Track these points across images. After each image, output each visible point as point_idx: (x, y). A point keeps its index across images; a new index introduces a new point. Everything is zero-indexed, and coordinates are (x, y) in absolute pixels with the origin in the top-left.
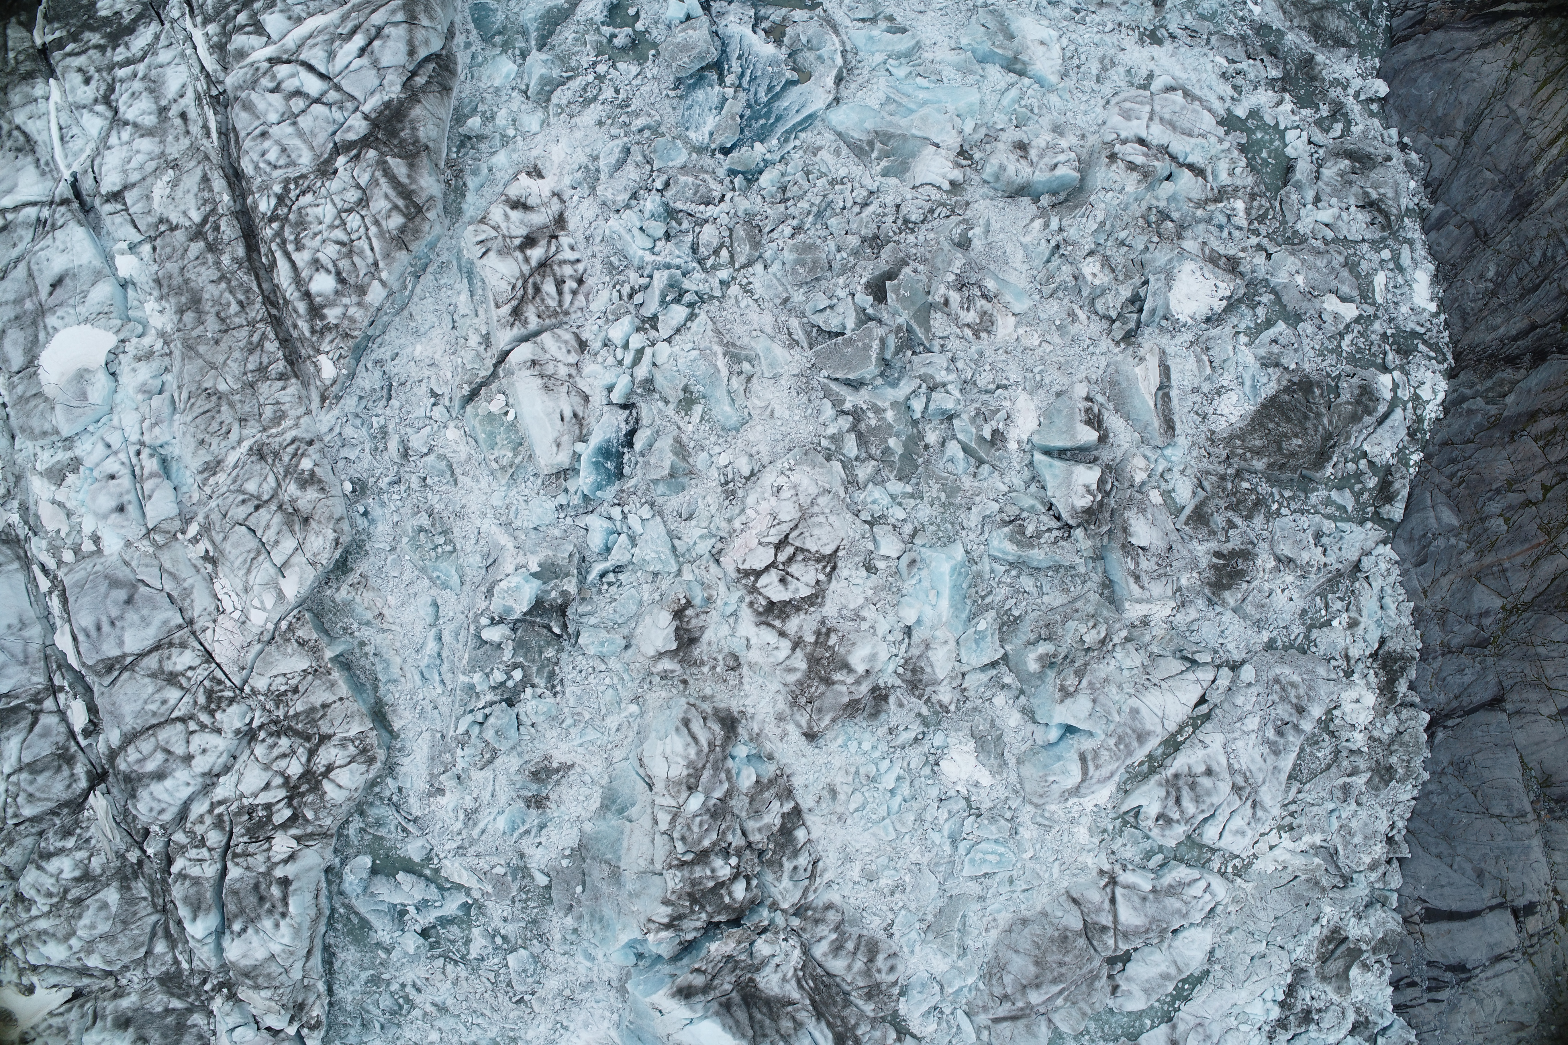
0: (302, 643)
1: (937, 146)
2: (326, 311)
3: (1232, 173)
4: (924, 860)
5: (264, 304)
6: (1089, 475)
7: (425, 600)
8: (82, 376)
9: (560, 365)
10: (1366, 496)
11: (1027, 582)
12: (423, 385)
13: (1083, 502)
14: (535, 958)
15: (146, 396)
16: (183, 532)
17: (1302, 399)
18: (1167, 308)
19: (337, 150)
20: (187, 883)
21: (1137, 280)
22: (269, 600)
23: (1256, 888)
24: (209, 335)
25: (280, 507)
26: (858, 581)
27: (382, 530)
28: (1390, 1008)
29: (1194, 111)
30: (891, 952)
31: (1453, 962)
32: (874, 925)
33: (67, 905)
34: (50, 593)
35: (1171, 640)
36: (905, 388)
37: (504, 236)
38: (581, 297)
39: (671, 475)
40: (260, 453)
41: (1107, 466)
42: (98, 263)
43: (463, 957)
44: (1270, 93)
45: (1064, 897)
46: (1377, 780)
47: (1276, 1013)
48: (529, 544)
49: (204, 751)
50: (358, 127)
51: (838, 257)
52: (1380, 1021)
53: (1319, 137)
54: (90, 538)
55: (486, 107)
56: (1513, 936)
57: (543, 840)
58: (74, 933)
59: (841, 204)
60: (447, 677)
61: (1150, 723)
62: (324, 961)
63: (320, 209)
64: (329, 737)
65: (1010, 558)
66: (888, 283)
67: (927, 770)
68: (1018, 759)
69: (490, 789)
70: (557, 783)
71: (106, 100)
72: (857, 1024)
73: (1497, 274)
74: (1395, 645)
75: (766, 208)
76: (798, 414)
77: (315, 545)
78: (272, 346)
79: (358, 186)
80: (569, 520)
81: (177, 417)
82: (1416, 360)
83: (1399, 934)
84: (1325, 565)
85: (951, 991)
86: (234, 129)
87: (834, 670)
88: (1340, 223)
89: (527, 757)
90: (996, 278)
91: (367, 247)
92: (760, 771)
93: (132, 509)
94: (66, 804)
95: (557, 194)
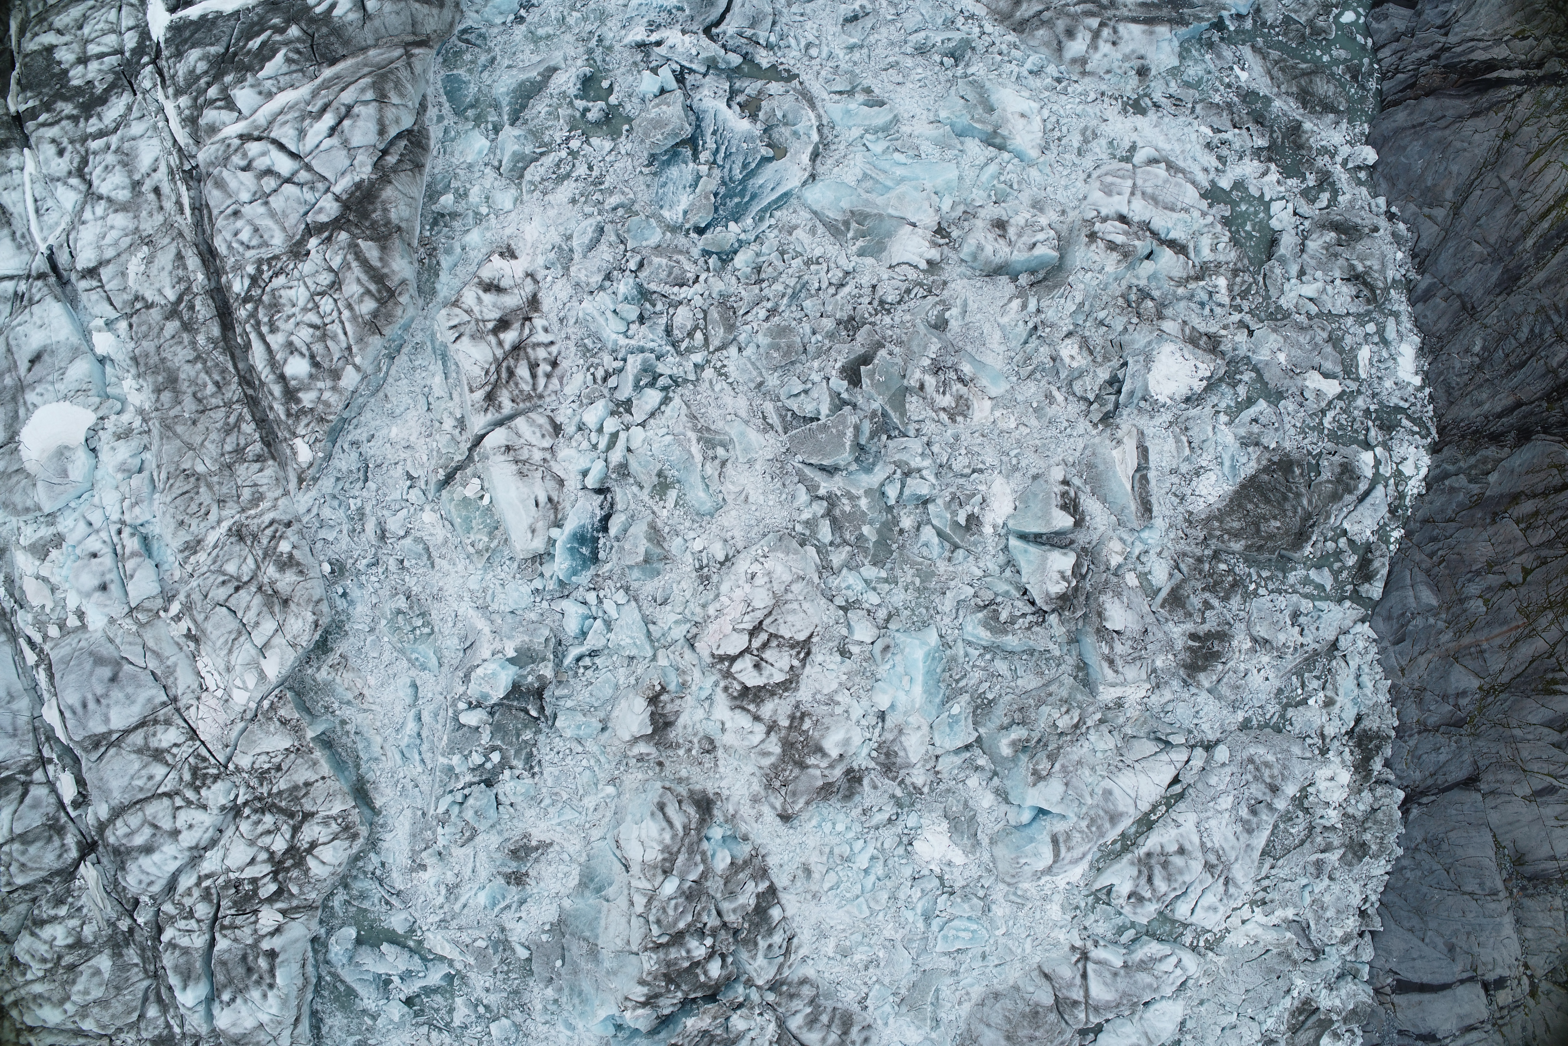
0: (284, 722)
1: (914, 225)
2: (301, 395)
3: (1214, 249)
4: (898, 936)
5: (240, 384)
6: (1063, 561)
7: (404, 681)
8: (62, 453)
9: (535, 450)
10: (1345, 574)
11: (1001, 666)
12: (399, 467)
13: (1058, 588)
14: (517, 1027)
15: (126, 475)
16: (166, 610)
17: (1282, 479)
18: (1146, 389)
19: (310, 231)
20: (177, 953)
21: (1115, 363)
22: (251, 680)
23: (1227, 961)
24: (187, 415)
25: (260, 588)
26: (832, 666)
27: (361, 611)
29: (1177, 184)
30: (865, 1024)
31: (1423, 1031)
32: (848, 998)
33: (61, 971)
34: (37, 666)
35: (1145, 722)
36: (880, 474)
37: (477, 321)
38: (555, 381)
39: (646, 561)
40: (238, 534)
41: (1083, 549)
42: (75, 340)
43: (447, 1025)
44: (1256, 163)
45: (1036, 973)
46: (1350, 856)
49: (191, 826)
50: (329, 209)
51: (813, 340)
53: (1305, 209)
54: (75, 613)
55: (459, 184)
56: (1483, 1008)
57: (523, 915)
58: (69, 998)
59: (817, 285)
60: (427, 756)
61: (1123, 804)
62: (311, 1026)
63: (293, 291)
64: (312, 815)
65: (984, 643)
66: (862, 368)
67: (901, 851)
68: (991, 839)
69: (470, 865)
70: (537, 860)
71: (80, 172)
73: (1484, 348)
74: (1371, 723)
75: (741, 289)
76: (772, 499)
77: (295, 627)
78: (248, 428)
79: (330, 269)
80: (545, 604)
81: (157, 496)
82: (1400, 436)
83: (1370, 1005)
84: (1302, 645)
86: (207, 205)
87: (808, 754)
88: (1324, 297)
89: (506, 835)
90: (973, 360)
91: (340, 332)
92: (735, 852)
94: (58, 873)
95: (530, 275)
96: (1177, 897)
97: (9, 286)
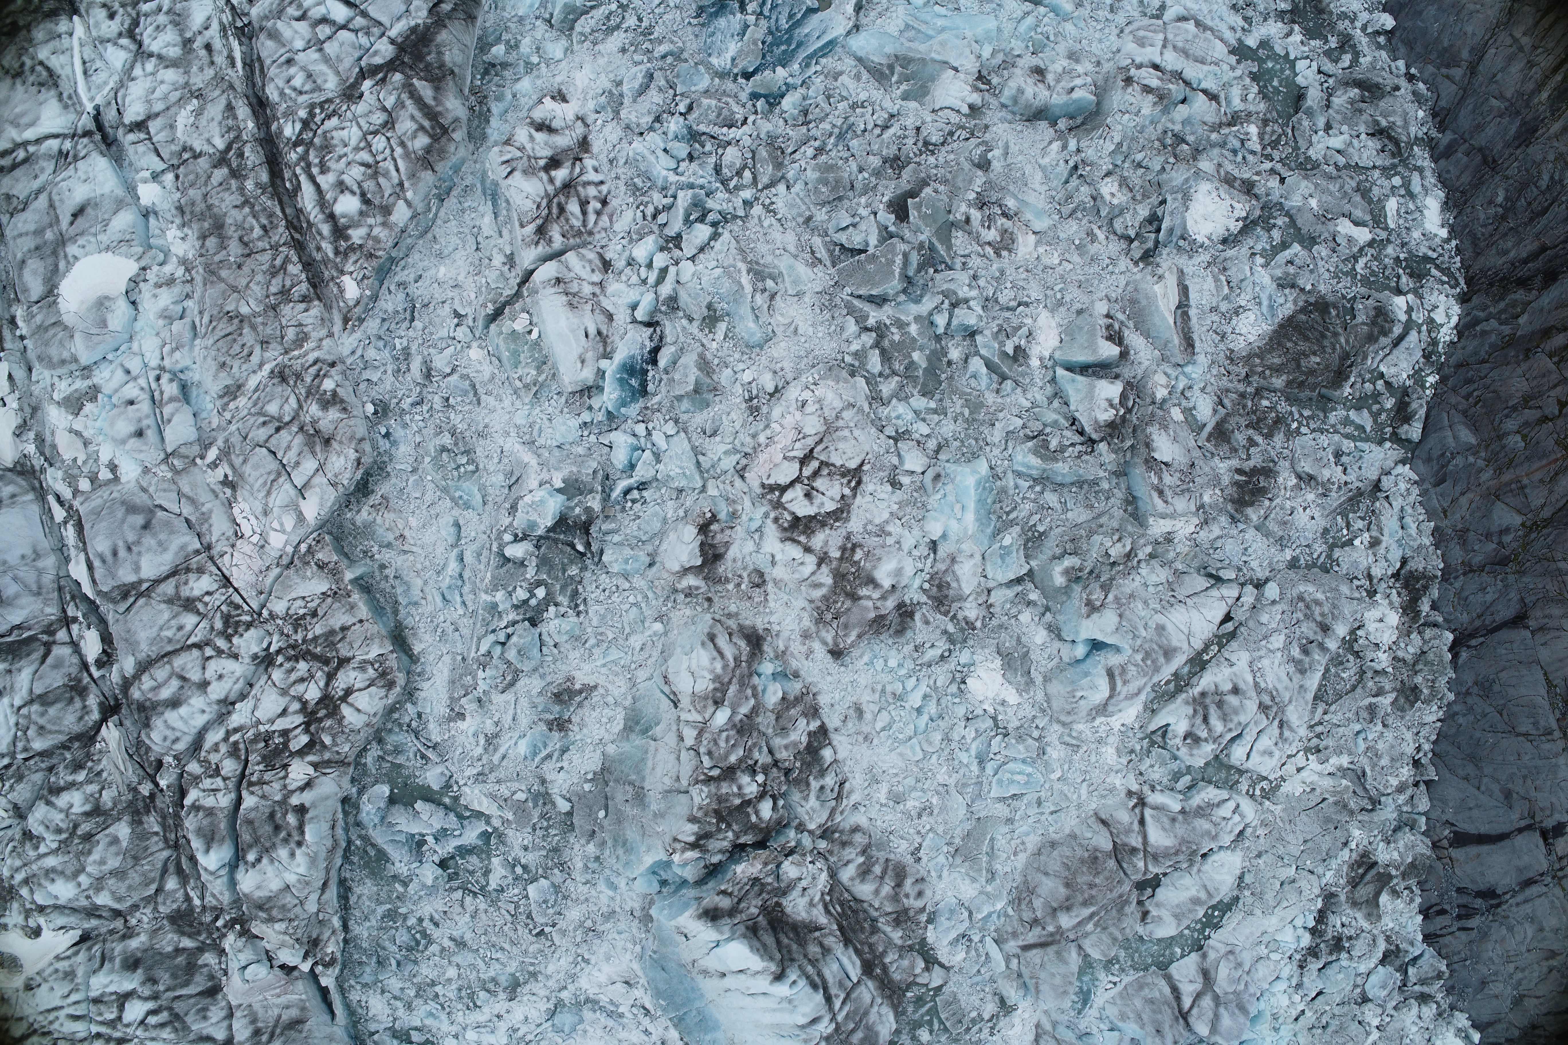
0: (321, 566)
1: (956, 70)
2: (350, 232)
3: (1244, 99)
4: (952, 782)
5: (287, 228)
6: (1110, 390)
7: (447, 520)
8: (102, 304)
9: (585, 284)
10: (1384, 416)
11: (1051, 498)
12: (447, 306)
13: (1107, 415)
14: (556, 888)
15: (167, 321)
16: (202, 458)
17: (1319, 319)
18: (1185, 228)
19: (363, 75)
20: (201, 814)
21: (1154, 200)
22: (289, 522)
23: (1284, 810)
24: (232, 259)
25: (301, 429)
26: (883, 495)
27: (404, 451)
28: (1420, 937)
29: (1205, 39)
30: (919, 876)
31: (1482, 887)
32: (901, 849)
33: (76, 841)
34: (65, 523)
35: (1195, 556)
36: (927, 304)
37: (529, 157)
38: (605, 218)
39: (696, 391)
40: (281, 375)
41: (1128, 383)
42: (120, 192)
43: (482, 888)
44: (1280, 24)
45: (1093, 819)
46: (1402, 700)
47: (1306, 940)
48: (553, 461)
49: (221, 677)
50: (384, 51)
51: (860, 177)
52: (1411, 949)
53: (1328, 67)
54: (107, 466)
55: (510, 36)
56: (1542, 858)
57: (565, 764)
58: (83, 870)
59: (862, 127)
60: (469, 598)
61: (1176, 639)
62: (340, 897)
63: (346, 132)
64: (348, 660)
65: (1034, 473)
66: (910, 201)
67: (954, 688)
68: (1045, 677)
69: (511, 712)
70: (580, 705)
71: (131, 34)
72: (885, 952)
73: (1506, 199)
74: (1417, 564)
75: (789, 131)
76: (821, 331)
77: (337, 465)
78: (295, 269)
79: (384, 109)
80: (593, 438)
81: (198, 342)
82: (1430, 284)
83: (1428, 858)
84: (1346, 483)
85: (980, 916)
86: (259, 58)
87: (860, 585)
88: (1351, 150)
89: (549, 679)
90: (1016, 197)
91: (392, 168)
92: (786, 689)
93: (151, 434)
94: (78, 737)
95: (580, 118)
96: (1233, 740)
97: (54, 144)
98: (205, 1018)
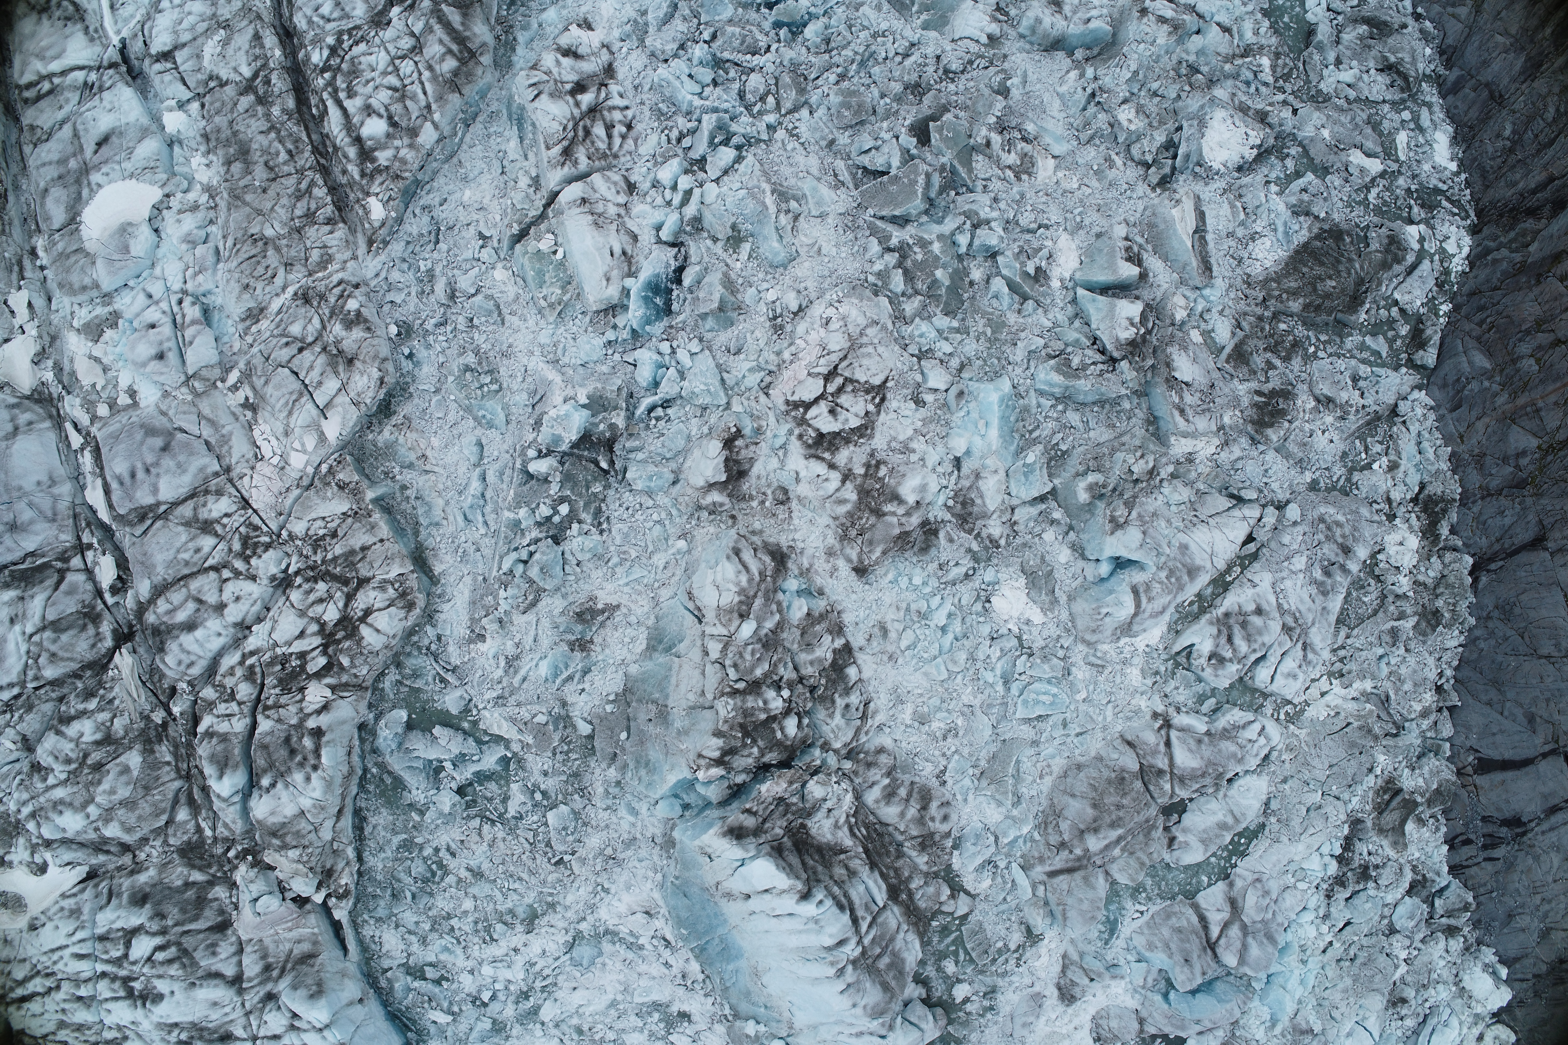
0: (342, 487)
1: (975, 1)
2: (376, 154)
3: (1256, 33)
4: (977, 702)
5: (313, 153)
6: (1131, 309)
7: (469, 439)
8: (125, 230)
9: (610, 205)
10: (1399, 342)
11: (1073, 417)
12: (471, 228)
13: (1128, 334)
14: (576, 814)
15: (190, 245)
16: (223, 381)
17: (1333, 245)
18: (1201, 154)
20: (215, 740)
21: (1171, 125)
22: (310, 442)
23: (1309, 734)
24: (257, 183)
25: (324, 349)
26: (907, 413)
27: (427, 373)
28: (1446, 869)
30: (944, 800)
31: (1507, 815)
32: (926, 771)
33: (86, 771)
34: (82, 449)
35: (1217, 476)
36: (949, 225)
37: (556, 81)
38: (630, 142)
39: (721, 309)
40: (305, 297)
41: (1148, 304)
42: (145, 121)
43: (501, 816)
45: (1119, 741)
46: (1424, 624)
47: (1333, 868)
48: (577, 378)
49: (238, 599)
51: (882, 102)
52: (1438, 879)
53: (1337, 4)
54: (126, 392)
57: (586, 686)
58: (92, 800)
59: (884, 55)
60: (490, 519)
61: (1200, 558)
62: (354, 827)
63: (373, 57)
64: (368, 580)
65: (1056, 390)
66: (931, 124)
67: (978, 607)
68: (1069, 596)
69: (532, 633)
70: (602, 625)
72: (910, 878)
73: (1514, 132)
74: (1435, 488)
75: (811, 58)
76: (845, 251)
77: (360, 384)
78: (320, 192)
79: (412, 34)
80: (617, 357)
81: (221, 265)
82: (1441, 216)
83: (1454, 784)
84: (1364, 407)
85: (1006, 841)
87: (885, 501)
88: (1361, 84)
89: (571, 599)
90: (1035, 123)
91: (419, 91)
92: (811, 605)
93: (172, 357)
94: (90, 665)
95: (605, 46)
96: (1258, 661)
97: (80, 75)
98: (214, 954)
